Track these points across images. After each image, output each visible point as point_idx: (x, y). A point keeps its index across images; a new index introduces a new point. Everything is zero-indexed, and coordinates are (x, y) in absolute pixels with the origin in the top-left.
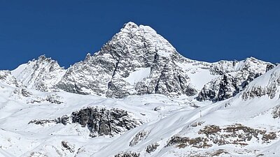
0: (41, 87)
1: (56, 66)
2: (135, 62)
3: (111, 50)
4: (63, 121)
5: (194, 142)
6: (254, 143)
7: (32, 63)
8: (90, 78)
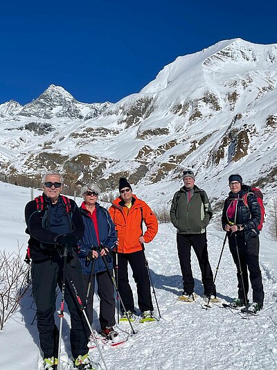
0: (11, 114)
1: (18, 105)
2: (55, 103)
3: (44, 97)
4: (21, 129)
5: (81, 135)
6: (109, 136)
7: (7, 103)
8: (34, 110)
